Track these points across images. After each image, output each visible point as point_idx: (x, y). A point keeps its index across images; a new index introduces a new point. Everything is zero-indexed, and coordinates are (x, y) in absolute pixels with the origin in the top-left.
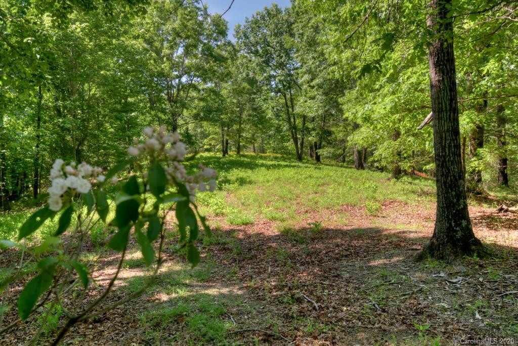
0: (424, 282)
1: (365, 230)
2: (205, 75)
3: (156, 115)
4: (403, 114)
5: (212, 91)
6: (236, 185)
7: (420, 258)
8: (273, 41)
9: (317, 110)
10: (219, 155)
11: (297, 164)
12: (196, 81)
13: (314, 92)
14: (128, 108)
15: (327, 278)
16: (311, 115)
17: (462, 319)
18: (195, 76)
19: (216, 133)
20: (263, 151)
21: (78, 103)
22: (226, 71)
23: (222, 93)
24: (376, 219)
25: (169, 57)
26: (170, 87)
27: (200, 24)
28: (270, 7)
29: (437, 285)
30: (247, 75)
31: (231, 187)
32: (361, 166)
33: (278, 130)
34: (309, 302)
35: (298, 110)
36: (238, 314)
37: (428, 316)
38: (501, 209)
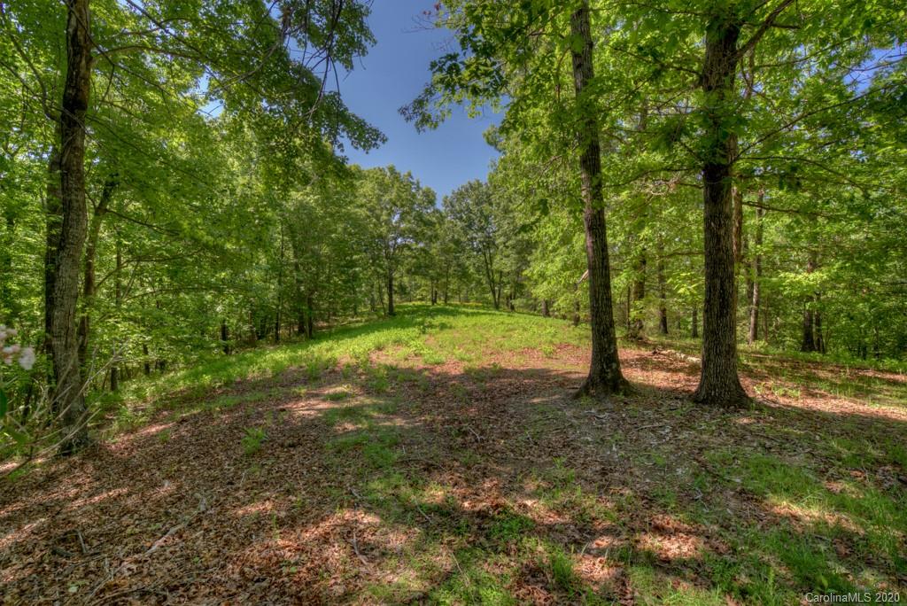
0: (577, 418)
1: (538, 370)
2: (417, 236)
3: (376, 270)
4: (573, 271)
5: (422, 250)
6: (438, 329)
7: (577, 396)
8: (475, 209)
9: (511, 266)
10: (429, 303)
11: (493, 312)
12: (410, 241)
13: (509, 252)
14: (352, 264)
15: (494, 413)
16: (506, 270)
17: (601, 452)
18: (409, 237)
19: (427, 285)
20: (468, 301)
21: (310, 260)
22: (434, 234)
23: (431, 252)
24: (550, 361)
25: (388, 222)
26: (387, 247)
27: (414, 196)
28: (473, 181)
29: (587, 421)
30: (453, 237)
31: (433, 331)
32: (547, 314)
33: (479, 283)
34: (473, 435)
35: (495, 266)
36: (409, 444)
37: (573, 449)
38: (655, 353)
